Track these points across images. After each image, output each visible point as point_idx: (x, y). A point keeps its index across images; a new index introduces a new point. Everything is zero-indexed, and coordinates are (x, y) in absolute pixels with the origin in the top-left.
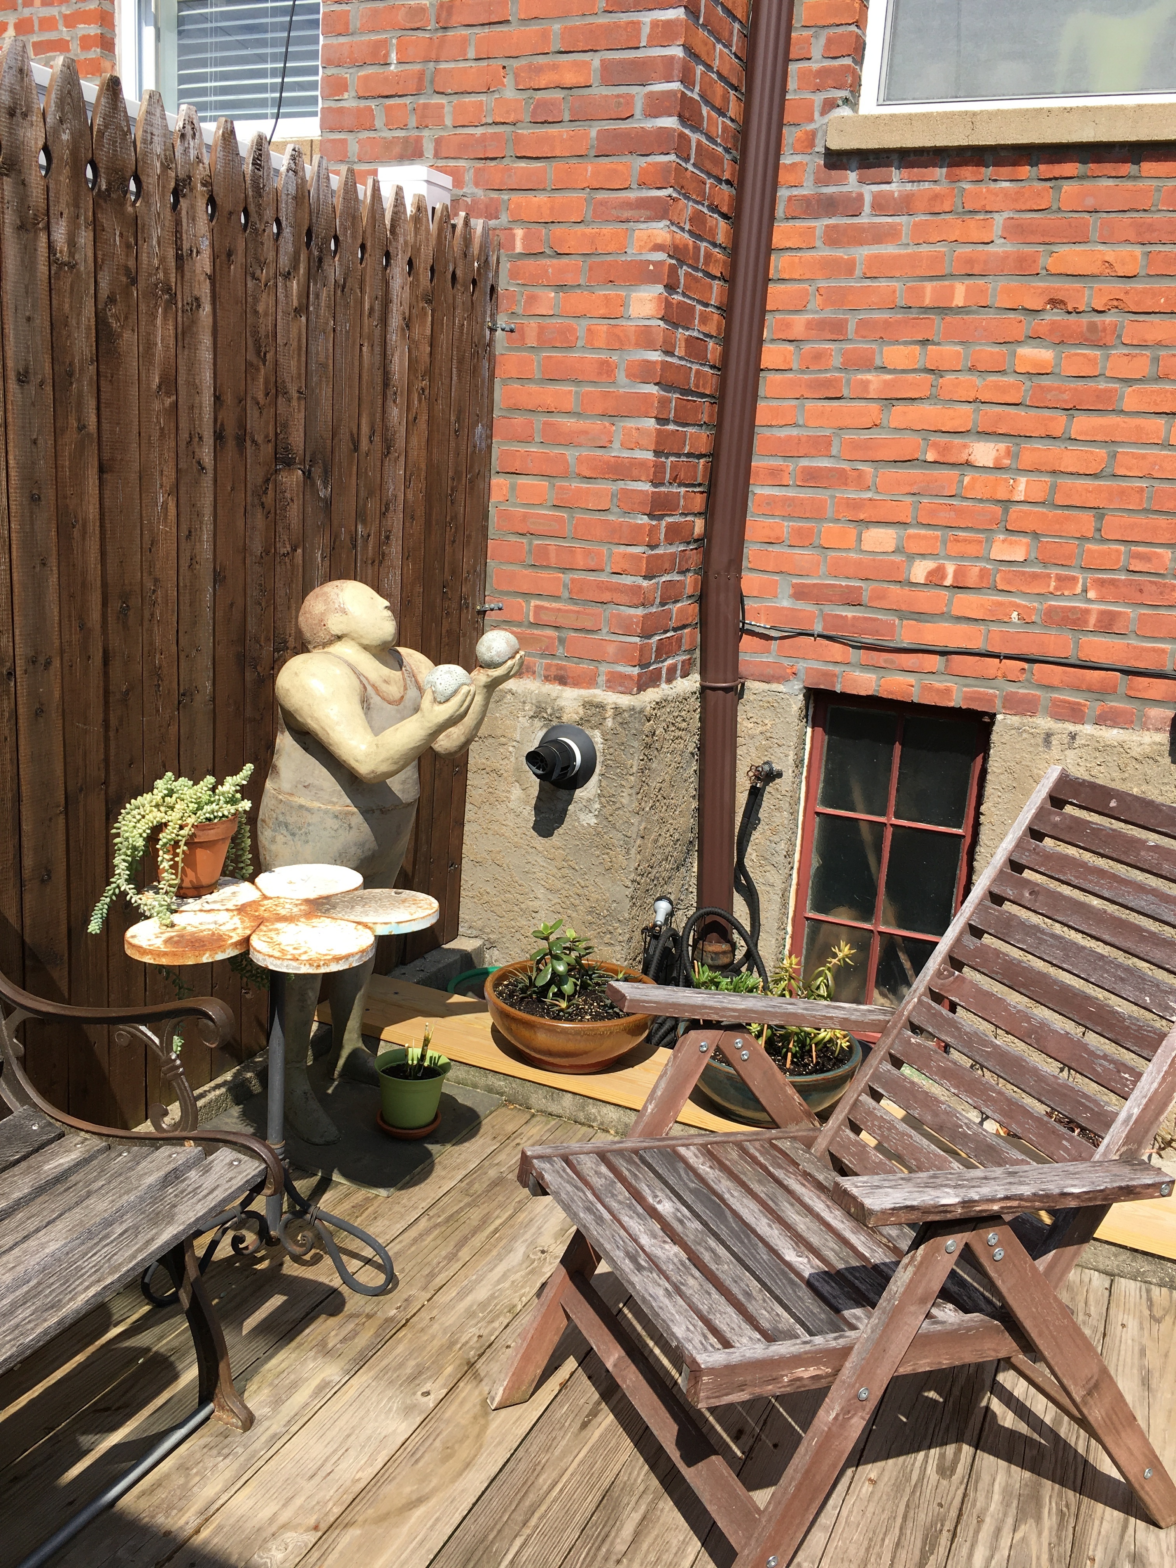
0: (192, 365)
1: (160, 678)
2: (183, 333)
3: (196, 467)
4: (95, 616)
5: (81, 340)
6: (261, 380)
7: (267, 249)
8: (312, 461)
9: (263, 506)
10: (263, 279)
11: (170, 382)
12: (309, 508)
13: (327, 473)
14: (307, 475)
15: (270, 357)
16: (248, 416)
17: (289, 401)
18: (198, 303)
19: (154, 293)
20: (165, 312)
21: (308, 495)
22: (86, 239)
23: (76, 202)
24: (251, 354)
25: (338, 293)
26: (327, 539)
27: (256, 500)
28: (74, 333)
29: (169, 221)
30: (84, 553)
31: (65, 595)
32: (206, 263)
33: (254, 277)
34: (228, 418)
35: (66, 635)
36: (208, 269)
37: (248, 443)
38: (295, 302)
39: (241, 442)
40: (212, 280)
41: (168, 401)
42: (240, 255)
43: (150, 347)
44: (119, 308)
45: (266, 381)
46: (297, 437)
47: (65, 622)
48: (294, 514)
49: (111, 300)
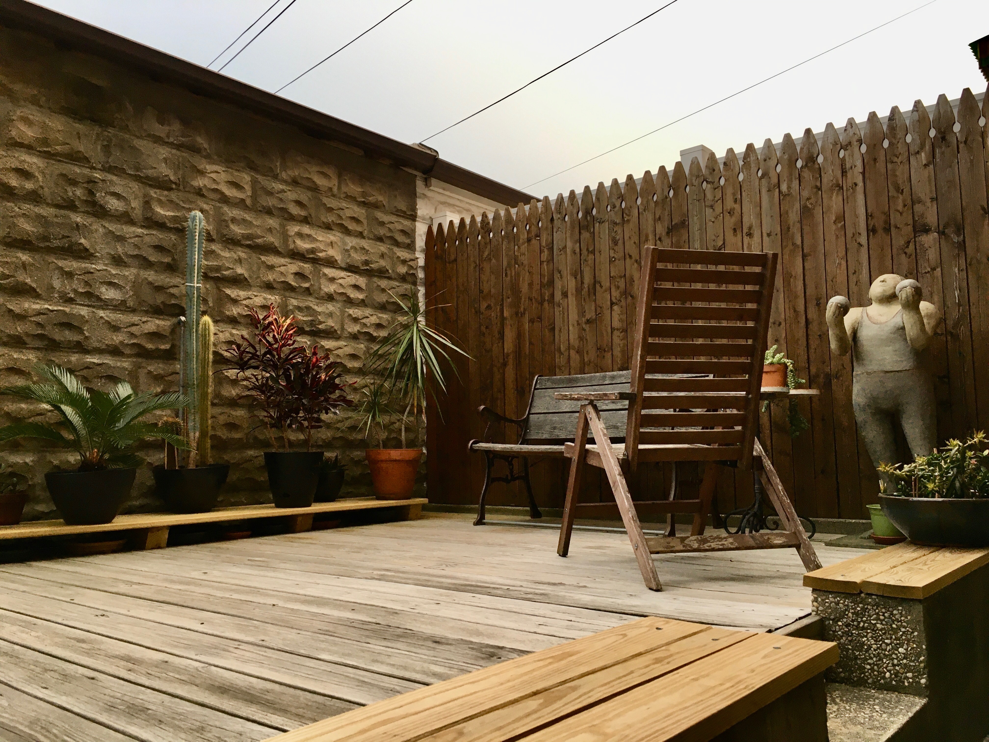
2: (847, 198)
3: (857, 245)
4: (801, 307)
5: (794, 216)
6: (900, 201)
7: (901, 148)
8: (945, 227)
9: (906, 253)
10: (899, 161)
11: (841, 218)
12: (945, 249)
13: (960, 229)
14: (942, 233)
15: (906, 190)
16: (892, 218)
17: (924, 204)
18: (856, 184)
19: (831, 190)
20: (837, 194)
21: (943, 242)
22: (795, 184)
23: (791, 174)
24: (893, 192)
25: (961, 146)
26: (962, 261)
27: (901, 252)
28: (790, 215)
29: (838, 162)
30: (796, 287)
31: (787, 301)
32: (860, 168)
33: (892, 162)
34: (879, 222)
35: (788, 314)
36: (861, 170)
37: (893, 229)
38: (924, 162)
39: (887, 230)
40: (863, 173)
41: (840, 225)
42: (882, 158)
43: (829, 208)
44: (813, 200)
45: (904, 201)
46: (931, 218)
47: (787, 310)
48: (932, 255)
49: (808, 199)
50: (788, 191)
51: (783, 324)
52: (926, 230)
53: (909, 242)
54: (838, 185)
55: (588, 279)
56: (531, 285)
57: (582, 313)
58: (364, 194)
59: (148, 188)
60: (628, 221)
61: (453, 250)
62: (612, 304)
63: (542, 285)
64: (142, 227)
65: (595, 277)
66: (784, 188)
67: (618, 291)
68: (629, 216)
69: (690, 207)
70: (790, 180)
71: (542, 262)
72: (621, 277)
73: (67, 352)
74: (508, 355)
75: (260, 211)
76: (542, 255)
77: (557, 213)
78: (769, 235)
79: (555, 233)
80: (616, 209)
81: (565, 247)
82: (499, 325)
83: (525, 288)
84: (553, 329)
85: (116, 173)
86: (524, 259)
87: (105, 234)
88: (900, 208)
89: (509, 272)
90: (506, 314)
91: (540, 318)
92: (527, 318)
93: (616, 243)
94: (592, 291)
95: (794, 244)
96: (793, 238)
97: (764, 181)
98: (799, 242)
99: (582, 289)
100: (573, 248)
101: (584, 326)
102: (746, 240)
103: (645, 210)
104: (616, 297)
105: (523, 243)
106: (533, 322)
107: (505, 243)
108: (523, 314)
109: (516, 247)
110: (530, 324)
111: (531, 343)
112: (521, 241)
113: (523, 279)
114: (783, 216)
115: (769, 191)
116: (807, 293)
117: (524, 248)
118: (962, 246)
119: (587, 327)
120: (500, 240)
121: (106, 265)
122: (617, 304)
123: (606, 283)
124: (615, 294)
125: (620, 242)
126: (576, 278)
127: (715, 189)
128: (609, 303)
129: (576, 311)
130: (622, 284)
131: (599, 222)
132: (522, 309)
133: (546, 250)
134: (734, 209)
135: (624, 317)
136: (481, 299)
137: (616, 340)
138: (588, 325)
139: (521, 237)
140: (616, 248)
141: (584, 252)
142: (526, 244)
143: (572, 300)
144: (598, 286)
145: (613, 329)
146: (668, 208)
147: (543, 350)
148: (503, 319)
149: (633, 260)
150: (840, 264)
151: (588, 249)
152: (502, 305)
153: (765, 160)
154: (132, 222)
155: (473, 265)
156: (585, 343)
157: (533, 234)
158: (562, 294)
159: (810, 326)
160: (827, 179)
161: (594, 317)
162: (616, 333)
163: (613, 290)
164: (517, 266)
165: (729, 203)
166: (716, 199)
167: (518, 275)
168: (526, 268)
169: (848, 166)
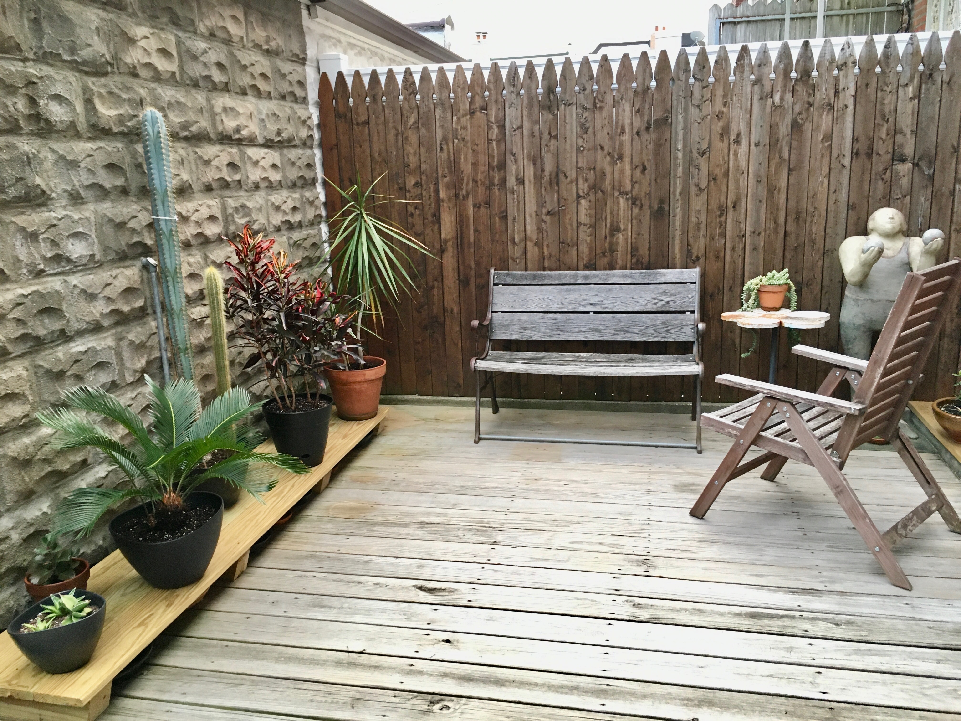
0: (842, 130)
1: (814, 243)
2: (837, 119)
3: (841, 166)
4: (782, 220)
5: (784, 129)
6: (884, 129)
7: (892, 79)
8: (920, 159)
9: (882, 179)
10: (888, 90)
11: (828, 137)
12: (917, 179)
13: (931, 163)
14: (916, 165)
15: (891, 120)
16: (875, 144)
17: (905, 136)
18: (846, 107)
19: (822, 107)
20: (828, 113)
21: (916, 173)
22: (788, 96)
23: (785, 86)
24: (879, 120)
25: (945, 86)
26: (929, 192)
27: (878, 177)
28: (781, 127)
29: (832, 81)
30: (779, 198)
31: (769, 212)
32: (852, 91)
33: (882, 90)
34: (862, 146)
35: (768, 225)
36: (853, 93)
37: (874, 155)
38: (911, 95)
39: (869, 155)
40: (855, 97)
41: (826, 144)
42: (873, 84)
43: (818, 126)
44: (804, 116)
45: (888, 130)
46: (909, 150)
47: (768, 221)
48: (905, 182)
49: (800, 114)
50: (781, 103)
51: (763, 234)
52: (903, 160)
53: (886, 169)
54: (829, 104)
55: (549, 166)
56: (475, 165)
57: (541, 203)
58: (268, 40)
59: (85, 78)
60: (601, 108)
61: (362, 110)
62: (579, 196)
63: (491, 167)
64: (90, 139)
65: (558, 167)
66: (777, 98)
67: (586, 185)
68: (602, 102)
69: (675, 103)
70: (784, 92)
71: (490, 141)
72: (590, 169)
73: (52, 348)
74: (446, 241)
75: (188, 85)
76: (490, 132)
77: (510, 85)
78: (757, 145)
79: (507, 109)
80: (587, 92)
81: (521, 127)
82: (433, 206)
83: (467, 168)
84: (505, 218)
85: (51, 62)
86: (468, 135)
87: (56, 163)
88: (884, 136)
89: (445, 147)
90: (442, 194)
91: (488, 203)
92: (470, 202)
93: (585, 130)
94: (554, 181)
95: (781, 157)
96: (780, 151)
97: (756, 88)
98: (786, 155)
99: (542, 178)
100: (532, 129)
101: (544, 217)
102: (733, 147)
103: (622, 99)
104: (583, 190)
105: (464, 115)
106: (479, 207)
107: (438, 111)
108: (466, 197)
109: (455, 118)
110: (476, 210)
111: (476, 230)
112: (461, 112)
113: (466, 159)
114: (773, 129)
115: (761, 99)
116: (789, 207)
117: (465, 121)
118: (932, 178)
119: (547, 219)
120: (432, 106)
121: (64, 207)
122: (584, 198)
123: (572, 174)
124: (583, 187)
125: (590, 130)
126: (534, 164)
127: (704, 88)
128: (575, 195)
129: (534, 201)
130: (591, 175)
131: (565, 104)
132: (464, 192)
133: (495, 127)
134: (723, 113)
135: (593, 212)
136: (407, 174)
137: (582, 235)
138: (548, 217)
139: (462, 107)
140: (585, 136)
141: (546, 136)
142: (468, 117)
143: (530, 188)
144: (561, 176)
145: (579, 224)
146: (648, 100)
147: (492, 241)
148: (438, 201)
149: (606, 152)
150: (822, 182)
151: (549, 133)
152: (437, 184)
153: (760, 66)
154: (78, 136)
155: (393, 132)
156: (545, 235)
157: (477, 105)
158: (517, 179)
159: (787, 238)
160: (820, 96)
161: (557, 209)
162: (582, 228)
163: (580, 181)
164: (456, 141)
165: (718, 106)
166: (704, 99)
167: (457, 152)
168: (469, 145)
169: (841, 88)
